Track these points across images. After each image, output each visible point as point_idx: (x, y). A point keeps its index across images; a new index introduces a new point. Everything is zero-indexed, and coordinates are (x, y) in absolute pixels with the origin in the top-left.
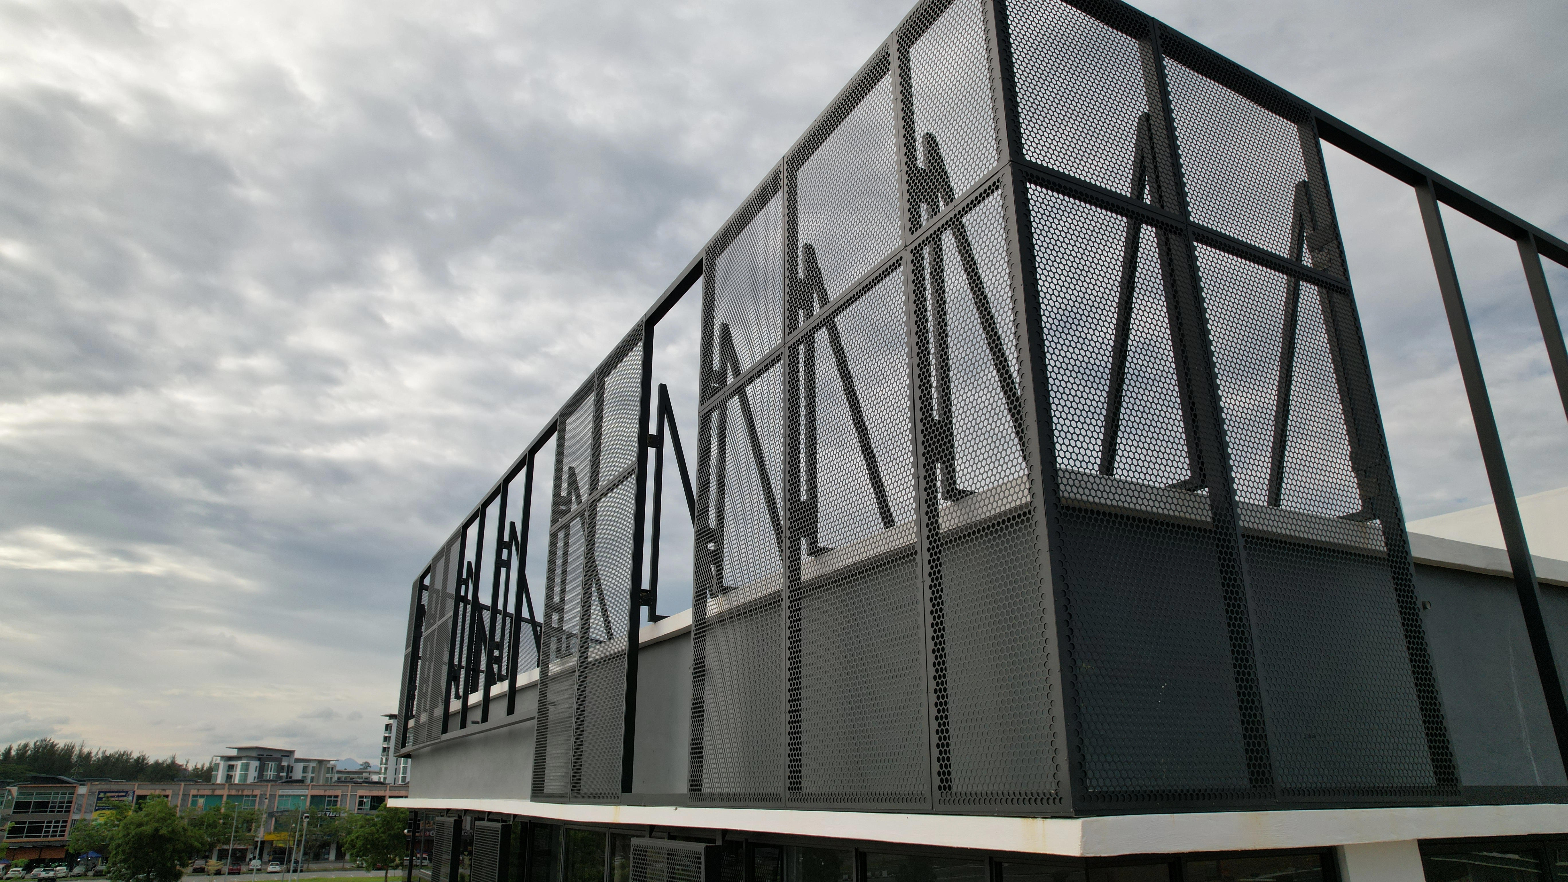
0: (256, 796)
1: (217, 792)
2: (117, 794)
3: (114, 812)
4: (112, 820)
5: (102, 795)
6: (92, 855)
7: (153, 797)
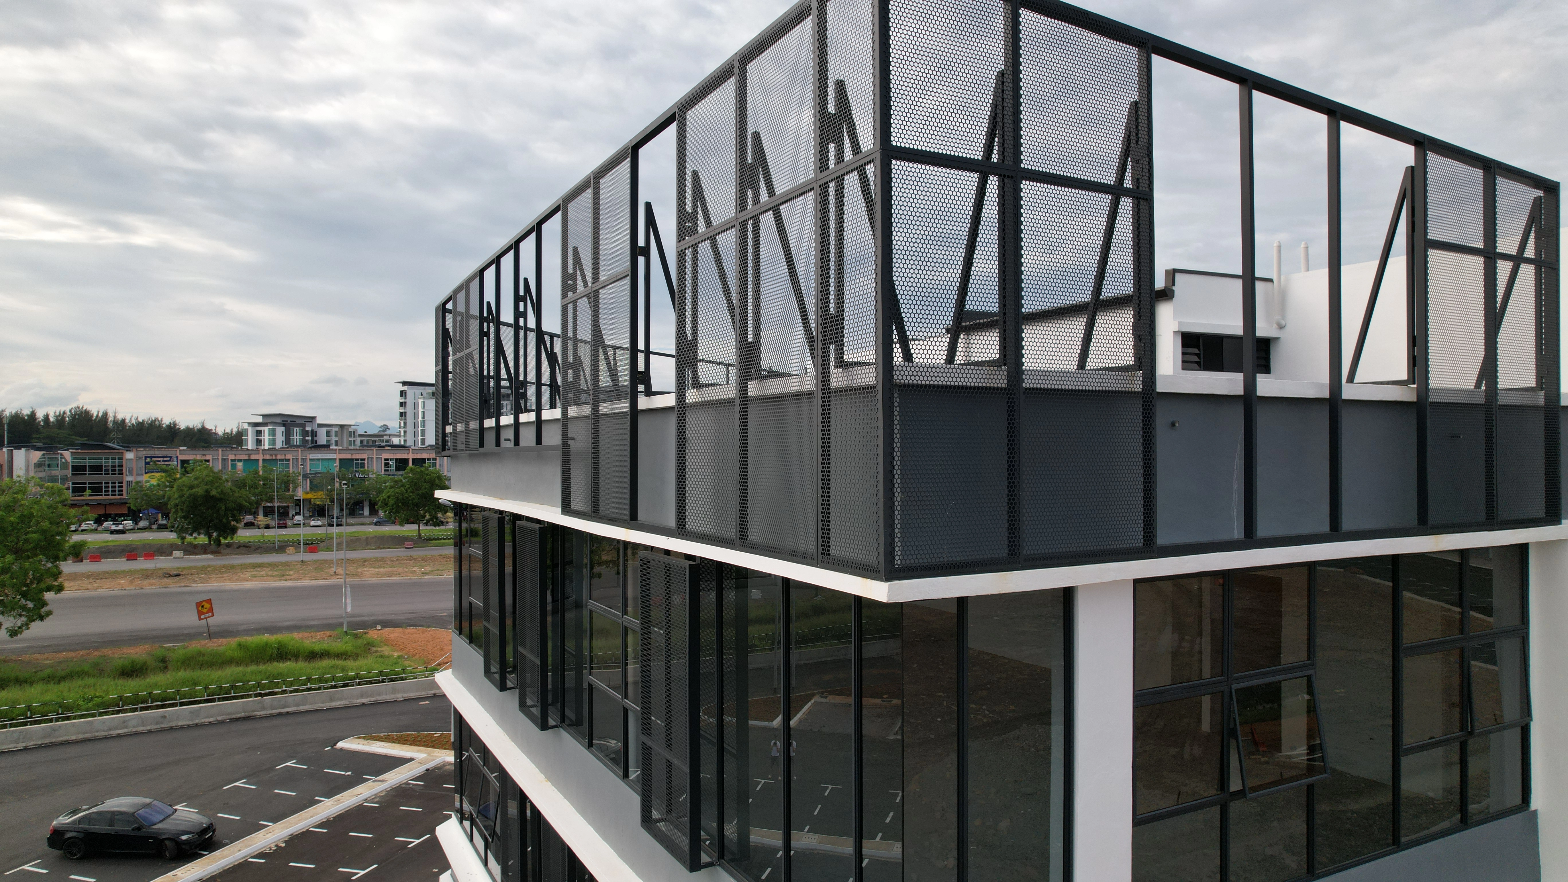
0: (289, 460)
1: (253, 457)
2: (162, 459)
3: (163, 474)
4: (163, 482)
5: (148, 460)
6: (152, 511)
7: (195, 461)
